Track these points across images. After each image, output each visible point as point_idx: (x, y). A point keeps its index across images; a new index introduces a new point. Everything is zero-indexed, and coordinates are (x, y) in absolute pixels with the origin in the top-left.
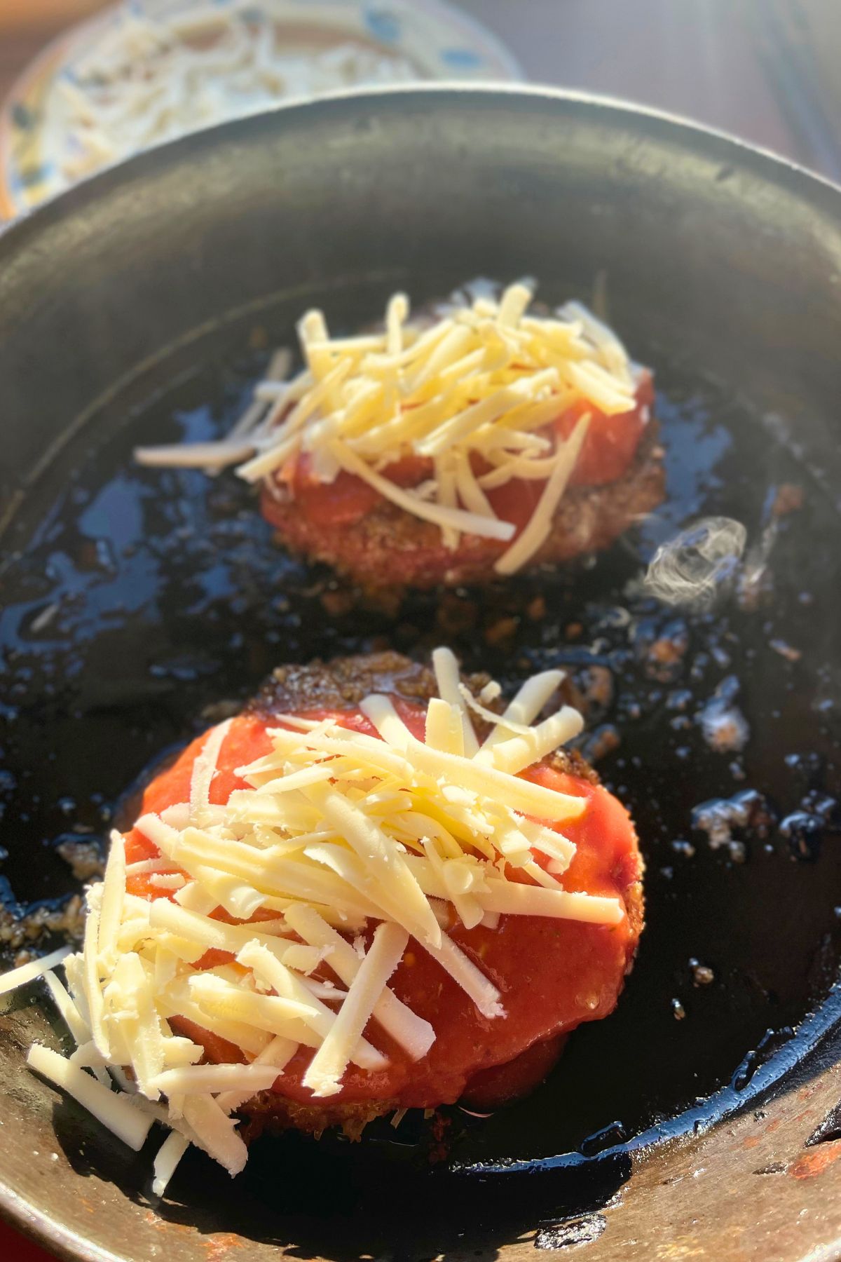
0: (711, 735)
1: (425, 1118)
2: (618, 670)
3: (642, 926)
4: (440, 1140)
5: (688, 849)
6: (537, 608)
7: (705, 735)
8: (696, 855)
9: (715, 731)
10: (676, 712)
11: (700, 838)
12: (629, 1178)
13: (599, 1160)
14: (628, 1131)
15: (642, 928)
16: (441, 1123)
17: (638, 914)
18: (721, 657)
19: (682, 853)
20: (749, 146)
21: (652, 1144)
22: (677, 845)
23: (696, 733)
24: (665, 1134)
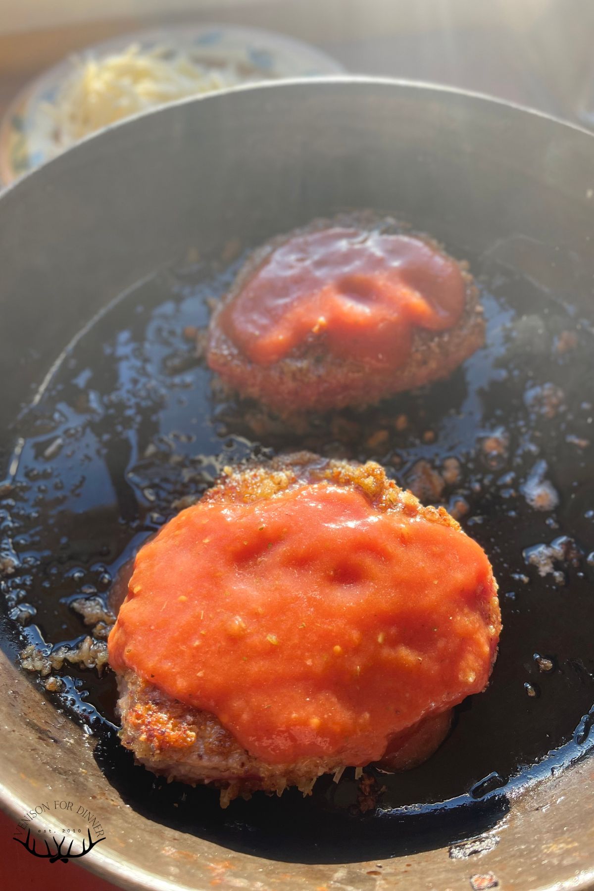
0: (532, 500)
1: (356, 778)
2: (463, 460)
3: (501, 627)
4: (368, 794)
5: (525, 579)
6: (401, 422)
7: (528, 501)
8: (530, 582)
9: (534, 498)
10: (506, 486)
11: (532, 570)
12: (509, 810)
13: (485, 800)
14: (504, 778)
15: (501, 629)
16: (367, 782)
17: (497, 619)
18: (533, 448)
19: (520, 581)
20: (523, 108)
21: (522, 786)
22: (517, 577)
23: (520, 500)
24: (531, 779)
